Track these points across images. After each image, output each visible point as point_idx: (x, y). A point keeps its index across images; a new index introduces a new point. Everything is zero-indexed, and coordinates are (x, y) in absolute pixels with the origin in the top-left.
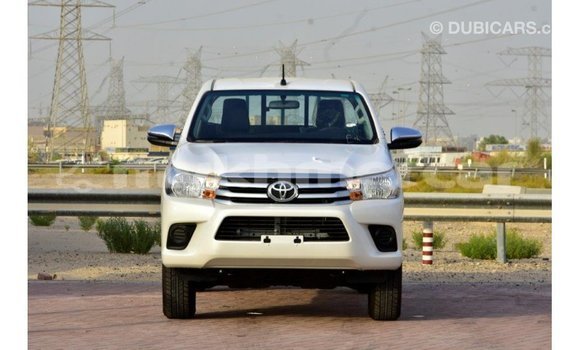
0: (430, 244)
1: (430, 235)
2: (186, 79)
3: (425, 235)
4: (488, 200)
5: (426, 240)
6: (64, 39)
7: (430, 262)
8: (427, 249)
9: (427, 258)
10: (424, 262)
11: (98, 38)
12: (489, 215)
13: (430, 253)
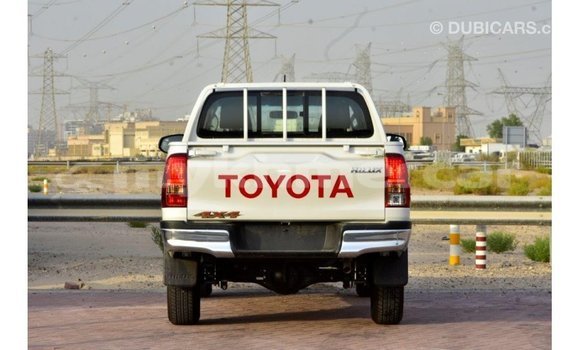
0: (483, 248)
1: (483, 239)
2: (356, 75)
3: (478, 239)
4: (540, 203)
5: (480, 244)
6: (231, 37)
7: (484, 267)
8: (480, 253)
9: (480, 262)
10: (478, 266)
11: (264, 36)
12: (541, 219)
13: (484, 257)
